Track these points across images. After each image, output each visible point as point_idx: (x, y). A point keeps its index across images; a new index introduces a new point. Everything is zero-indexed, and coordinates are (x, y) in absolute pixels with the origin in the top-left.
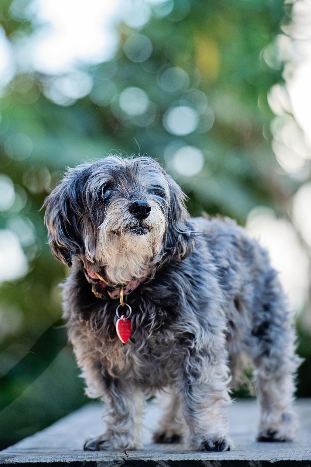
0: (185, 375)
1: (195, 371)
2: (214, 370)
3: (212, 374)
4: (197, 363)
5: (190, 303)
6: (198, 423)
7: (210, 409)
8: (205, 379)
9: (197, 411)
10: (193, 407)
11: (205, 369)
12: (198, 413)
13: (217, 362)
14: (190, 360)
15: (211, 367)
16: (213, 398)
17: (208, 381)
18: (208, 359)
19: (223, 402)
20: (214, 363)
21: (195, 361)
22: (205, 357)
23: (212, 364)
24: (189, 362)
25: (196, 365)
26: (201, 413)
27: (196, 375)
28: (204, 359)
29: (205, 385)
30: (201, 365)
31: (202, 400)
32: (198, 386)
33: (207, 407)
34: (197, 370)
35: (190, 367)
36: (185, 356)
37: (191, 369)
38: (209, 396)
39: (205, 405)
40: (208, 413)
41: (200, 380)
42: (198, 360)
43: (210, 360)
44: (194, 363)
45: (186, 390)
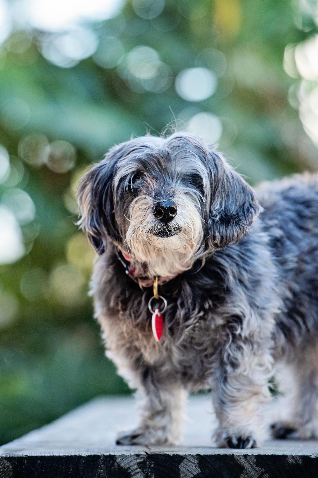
0: (222, 364)
1: (234, 360)
2: (256, 360)
3: (253, 365)
4: (238, 351)
5: (241, 282)
6: (228, 418)
7: (244, 404)
8: (245, 371)
9: (229, 404)
10: (225, 400)
11: (246, 359)
12: (230, 407)
13: (260, 352)
14: (230, 346)
15: (253, 356)
16: (249, 392)
17: (248, 373)
18: (251, 348)
19: (261, 398)
20: (257, 352)
21: (235, 349)
22: (247, 345)
23: (254, 354)
24: (229, 349)
25: (235, 353)
26: (233, 406)
27: (234, 365)
28: (246, 348)
29: (244, 376)
30: (242, 354)
31: (236, 394)
32: (235, 377)
33: (242, 401)
34: (236, 359)
35: (229, 355)
36: (226, 342)
37: (230, 358)
38: (246, 390)
39: (240, 399)
40: (242, 407)
41: (239, 371)
42: (239, 348)
43: (253, 349)
44: (234, 350)
45: (219, 380)
